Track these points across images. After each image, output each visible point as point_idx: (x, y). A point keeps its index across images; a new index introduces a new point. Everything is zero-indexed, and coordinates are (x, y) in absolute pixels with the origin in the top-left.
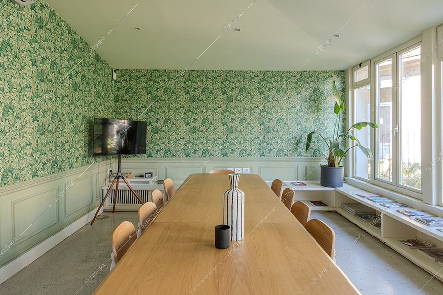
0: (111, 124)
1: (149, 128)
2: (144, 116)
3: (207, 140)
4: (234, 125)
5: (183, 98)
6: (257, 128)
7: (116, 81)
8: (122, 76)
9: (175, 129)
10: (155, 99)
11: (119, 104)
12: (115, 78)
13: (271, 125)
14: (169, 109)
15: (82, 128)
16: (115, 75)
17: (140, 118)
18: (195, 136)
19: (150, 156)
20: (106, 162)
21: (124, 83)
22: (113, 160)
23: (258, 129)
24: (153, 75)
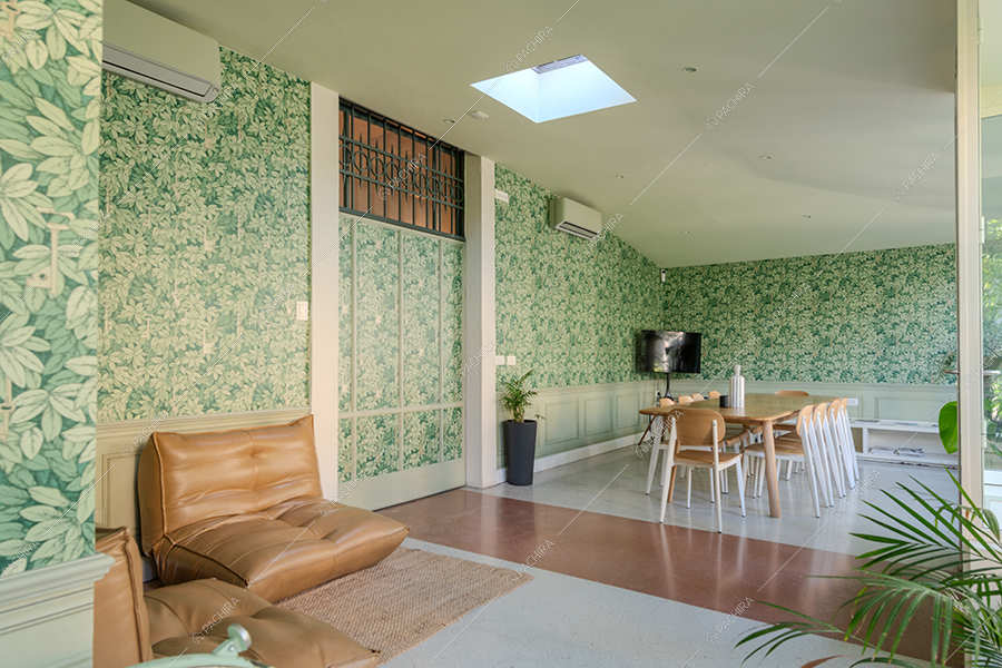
0: (658, 338)
1: (704, 341)
2: (700, 325)
3: (788, 356)
4: (832, 333)
5: (752, 298)
6: (870, 337)
7: (665, 284)
8: (672, 276)
9: (740, 341)
10: (714, 303)
11: (668, 312)
12: (664, 280)
13: (898, 332)
14: (733, 315)
15: (630, 341)
16: (663, 275)
17: (695, 329)
18: (770, 350)
19: (706, 377)
20: (653, 381)
21: (674, 286)
22: (661, 381)
23: (873, 339)
24: (710, 272)
